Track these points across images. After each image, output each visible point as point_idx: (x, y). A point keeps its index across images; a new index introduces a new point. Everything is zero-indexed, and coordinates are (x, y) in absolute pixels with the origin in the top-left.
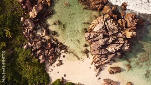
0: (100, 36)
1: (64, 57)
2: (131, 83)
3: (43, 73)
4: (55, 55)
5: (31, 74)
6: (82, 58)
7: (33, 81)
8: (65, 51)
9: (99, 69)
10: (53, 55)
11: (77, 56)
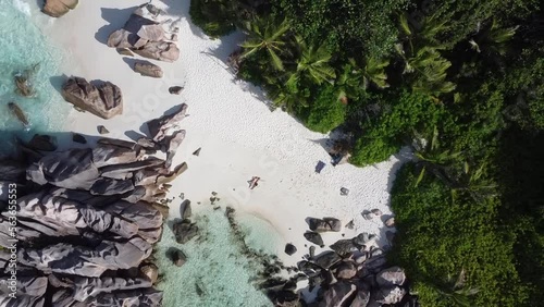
0: (89, 292)
1: (290, 249)
2: (43, 11)
3: (413, 220)
4: (325, 275)
5: (468, 246)
6: (216, 209)
7: (469, 207)
8: (277, 270)
9: (159, 136)
10: (335, 280)
11: (233, 225)
